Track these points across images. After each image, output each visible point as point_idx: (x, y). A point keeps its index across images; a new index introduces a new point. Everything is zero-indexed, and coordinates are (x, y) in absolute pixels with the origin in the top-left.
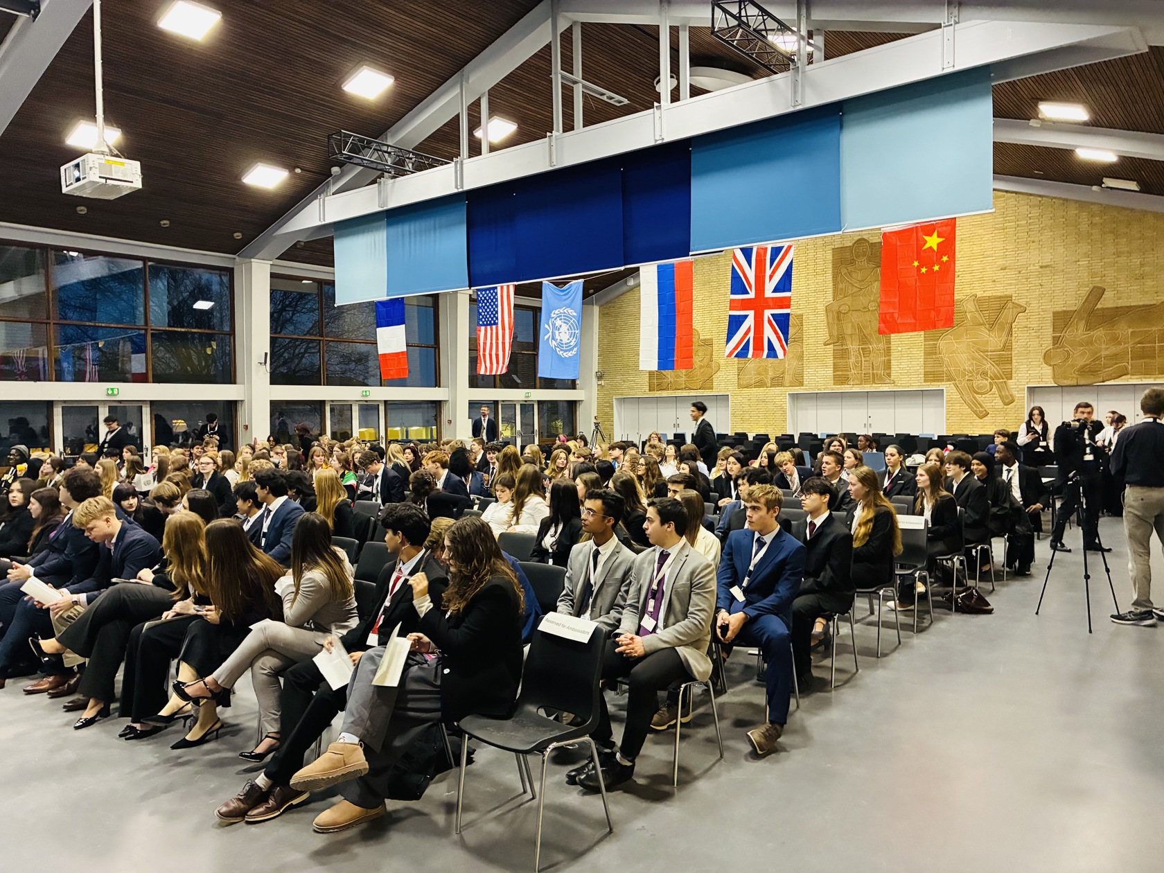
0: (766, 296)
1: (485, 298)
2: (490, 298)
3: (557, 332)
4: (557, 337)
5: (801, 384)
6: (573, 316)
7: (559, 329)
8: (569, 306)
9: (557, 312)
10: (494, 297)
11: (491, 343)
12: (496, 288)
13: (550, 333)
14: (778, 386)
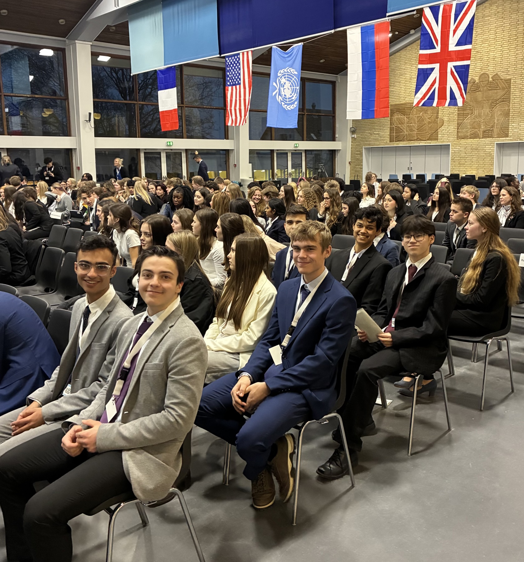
0: (450, 50)
1: (231, 63)
2: (234, 62)
3: (282, 89)
4: (283, 93)
5: (507, 136)
6: (295, 75)
7: (283, 86)
8: (291, 66)
9: (282, 72)
10: (238, 62)
11: (236, 100)
12: (239, 54)
13: (277, 90)
14: (488, 137)
